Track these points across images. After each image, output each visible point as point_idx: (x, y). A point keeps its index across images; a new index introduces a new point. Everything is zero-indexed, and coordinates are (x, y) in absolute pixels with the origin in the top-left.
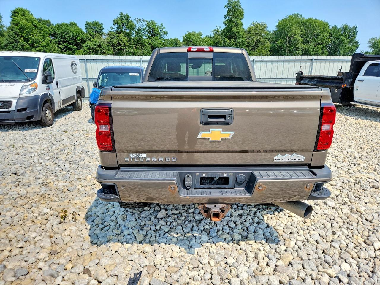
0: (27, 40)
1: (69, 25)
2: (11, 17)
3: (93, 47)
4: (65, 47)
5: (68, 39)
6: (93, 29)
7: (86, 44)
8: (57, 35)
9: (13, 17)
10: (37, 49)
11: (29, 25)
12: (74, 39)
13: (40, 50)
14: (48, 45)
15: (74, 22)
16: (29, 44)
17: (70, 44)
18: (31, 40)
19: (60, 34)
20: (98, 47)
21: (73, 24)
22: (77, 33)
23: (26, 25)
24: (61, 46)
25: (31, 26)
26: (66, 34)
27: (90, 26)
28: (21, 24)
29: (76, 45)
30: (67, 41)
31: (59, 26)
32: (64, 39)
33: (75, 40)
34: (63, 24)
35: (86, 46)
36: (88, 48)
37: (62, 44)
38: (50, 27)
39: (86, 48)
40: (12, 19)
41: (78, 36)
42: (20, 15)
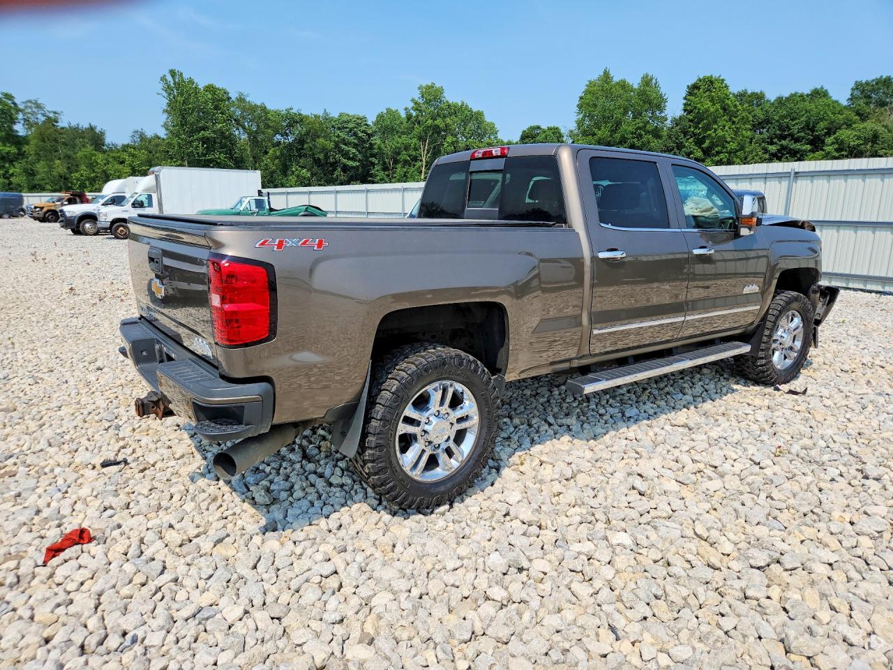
0: (699, 142)
1: (808, 95)
2: (685, 98)
3: (852, 143)
4: (783, 148)
5: (795, 130)
6: (871, 98)
7: (835, 138)
8: (771, 123)
9: (689, 97)
10: (717, 158)
11: (712, 110)
12: (809, 129)
13: (721, 160)
14: (742, 148)
15: (822, 88)
16: (703, 150)
17: (797, 140)
18: (708, 141)
19: (777, 121)
20: (865, 143)
21: (819, 94)
22: (822, 113)
23: (707, 110)
24: (773, 148)
25: (717, 110)
26: (792, 120)
27: (863, 92)
28: (699, 109)
29: (811, 143)
30: (791, 135)
31: (780, 102)
32: (785, 131)
33: (813, 130)
34: (792, 98)
35: (833, 143)
36: (836, 146)
37: (776, 143)
38: (760, 107)
39: (831, 147)
40: (685, 101)
41: (822, 119)
42: (701, 90)
